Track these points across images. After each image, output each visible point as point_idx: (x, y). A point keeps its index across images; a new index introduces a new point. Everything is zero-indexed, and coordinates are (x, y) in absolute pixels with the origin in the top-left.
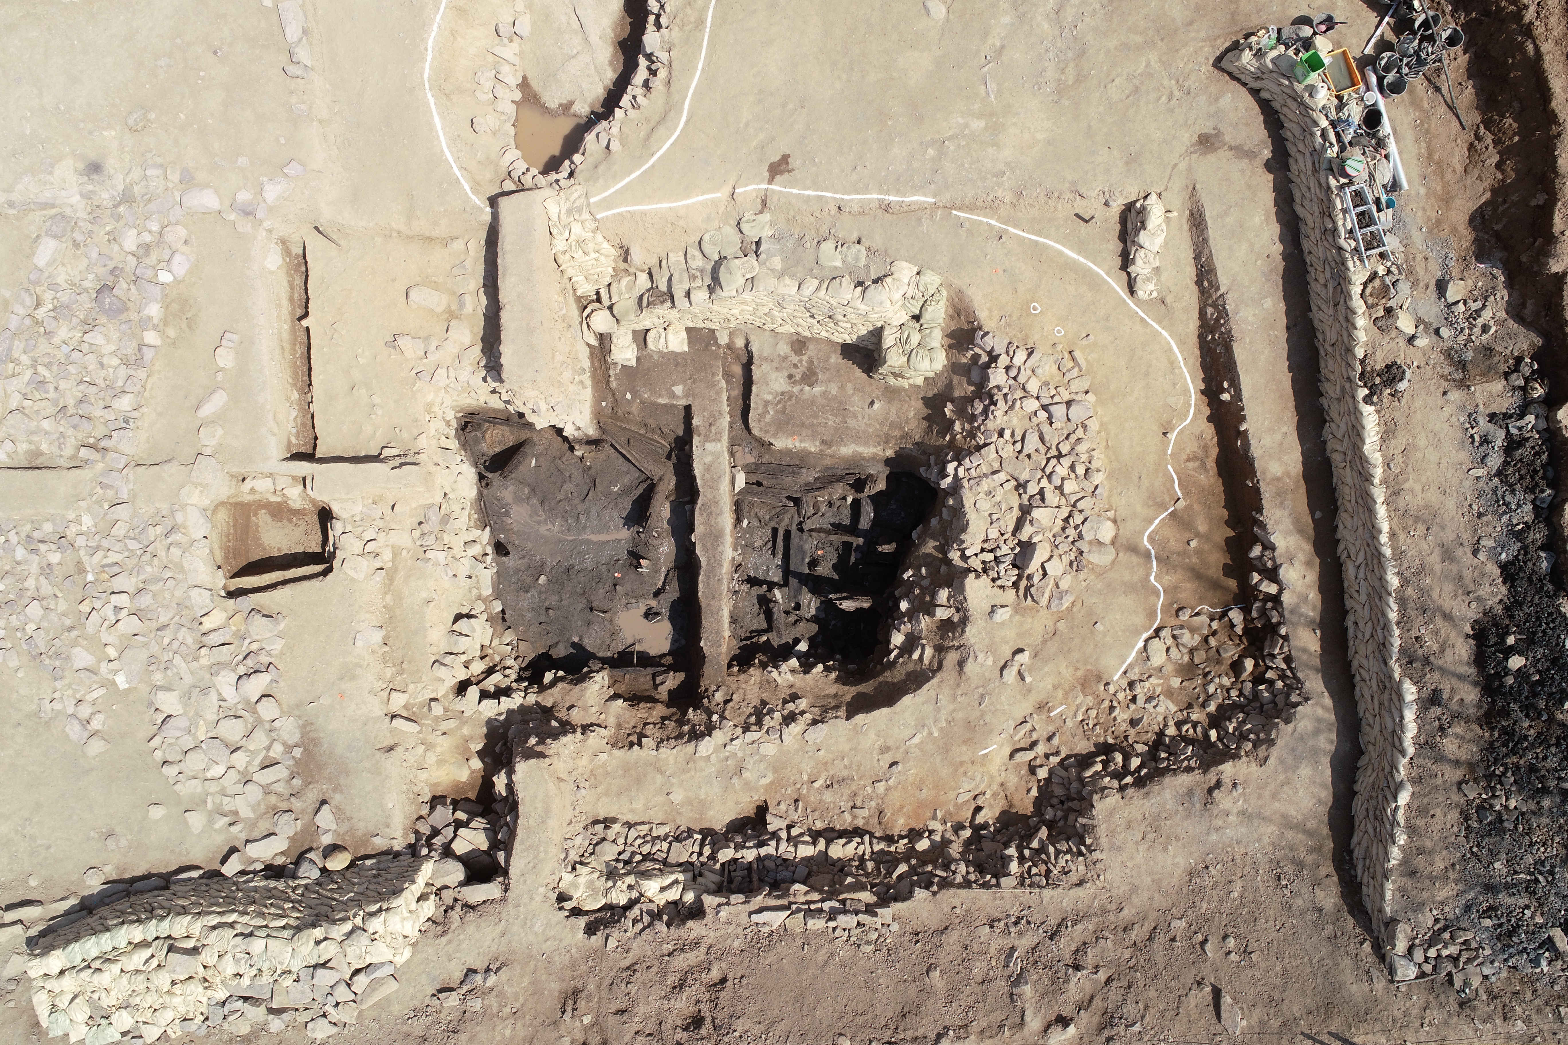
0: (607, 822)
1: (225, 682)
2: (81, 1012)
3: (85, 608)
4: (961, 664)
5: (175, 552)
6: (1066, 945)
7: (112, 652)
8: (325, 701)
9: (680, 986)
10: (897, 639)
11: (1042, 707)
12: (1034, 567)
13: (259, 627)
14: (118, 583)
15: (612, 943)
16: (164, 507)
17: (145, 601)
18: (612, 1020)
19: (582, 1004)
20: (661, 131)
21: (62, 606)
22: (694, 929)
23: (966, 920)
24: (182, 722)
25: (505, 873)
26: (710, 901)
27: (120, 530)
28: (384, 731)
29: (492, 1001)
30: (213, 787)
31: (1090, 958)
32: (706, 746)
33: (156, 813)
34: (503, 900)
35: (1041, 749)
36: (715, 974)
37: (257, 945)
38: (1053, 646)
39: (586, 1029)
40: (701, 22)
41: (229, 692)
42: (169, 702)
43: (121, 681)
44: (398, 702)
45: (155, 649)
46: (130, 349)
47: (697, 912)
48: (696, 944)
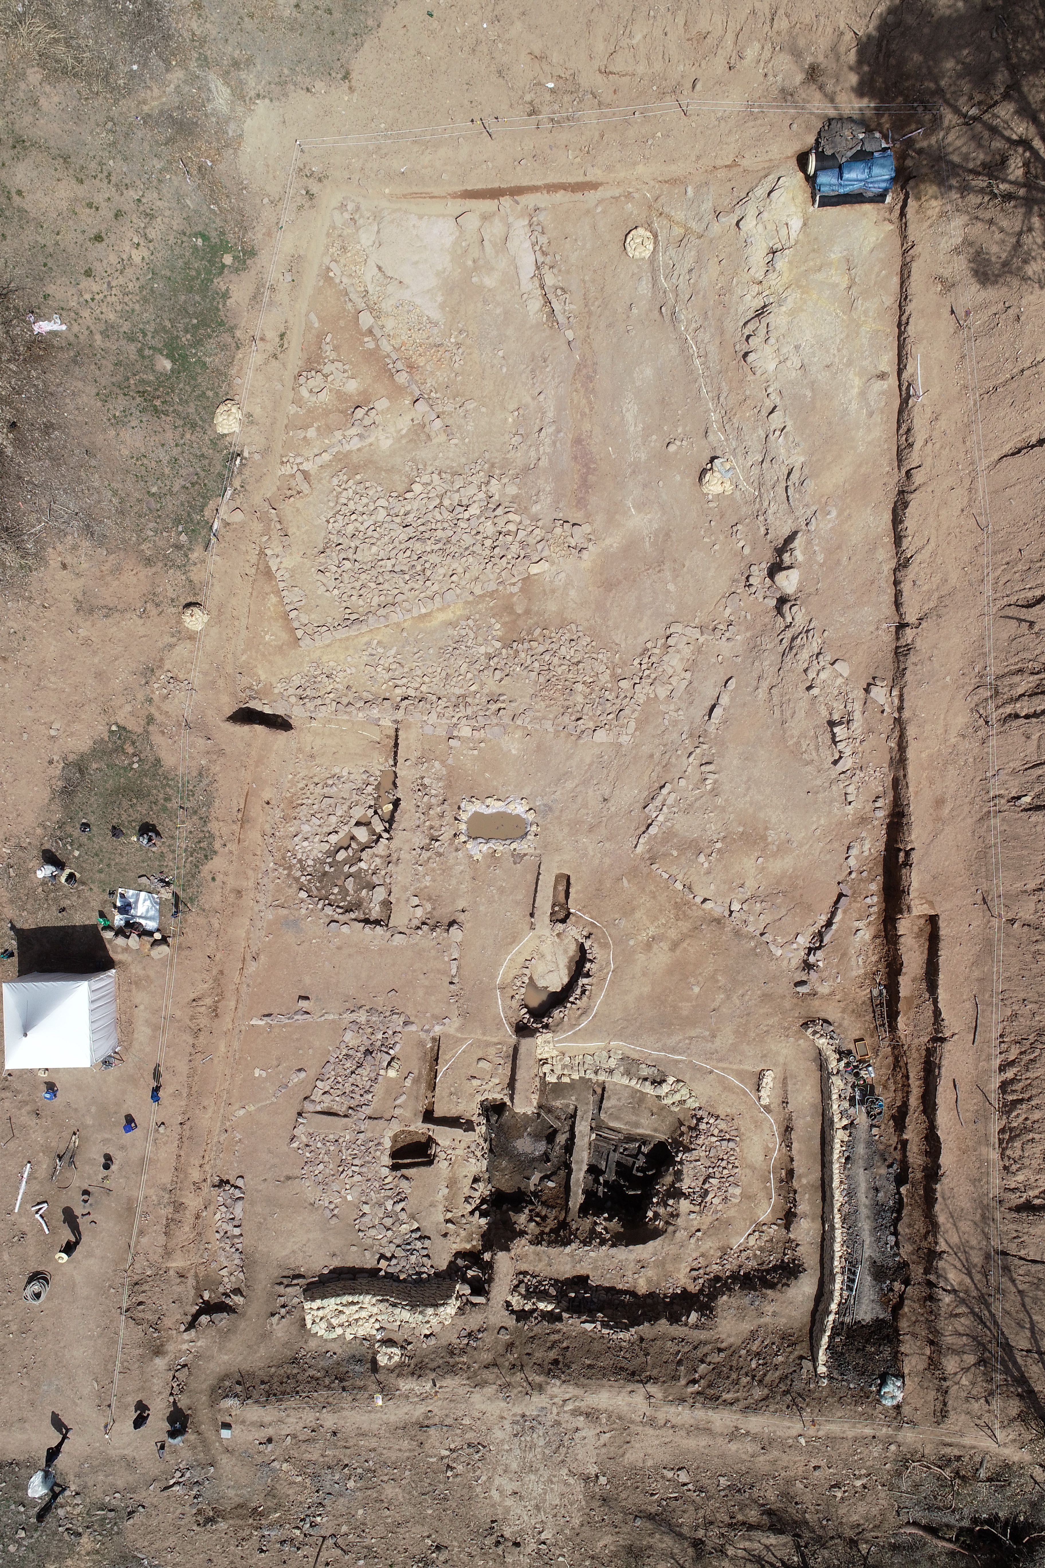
0: (525, 1273)
1: (389, 1204)
2: (323, 1325)
3: (341, 1169)
4: (675, 1232)
5: (378, 1153)
6: (699, 1353)
7: (348, 1187)
8: (423, 1214)
9: (551, 1348)
10: (650, 1214)
11: (702, 1255)
12: (708, 1199)
13: (404, 1184)
14: (356, 1162)
15: (526, 1327)
16: (377, 1136)
17: (364, 1170)
18: (525, 1357)
19: (514, 1350)
20: (583, 1018)
21: (331, 1166)
22: (558, 1325)
23: (663, 1337)
24: (370, 1217)
25: (488, 1293)
26: (565, 1315)
27: (359, 1142)
28: (444, 1227)
29: (480, 1343)
30: (377, 1243)
31: (708, 1360)
32: (568, 1249)
33: (354, 1249)
34: (487, 1304)
35: (701, 1271)
36: (565, 1345)
37: (397, 1311)
38: (711, 1231)
39: (515, 1359)
40: (605, 979)
41: (390, 1208)
42: (366, 1209)
43: (349, 1198)
44: (449, 1215)
45: (364, 1187)
46: (373, 1075)
47: (559, 1319)
48: (559, 1331)
